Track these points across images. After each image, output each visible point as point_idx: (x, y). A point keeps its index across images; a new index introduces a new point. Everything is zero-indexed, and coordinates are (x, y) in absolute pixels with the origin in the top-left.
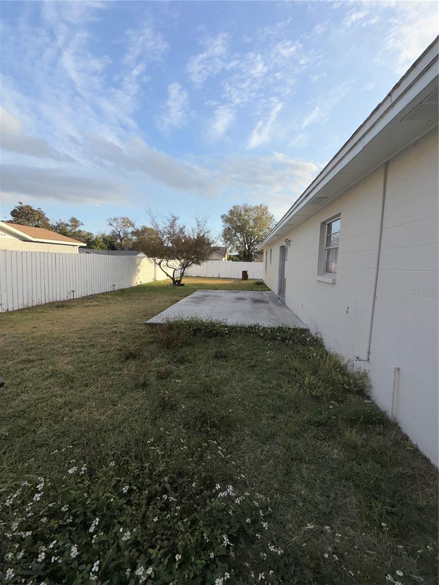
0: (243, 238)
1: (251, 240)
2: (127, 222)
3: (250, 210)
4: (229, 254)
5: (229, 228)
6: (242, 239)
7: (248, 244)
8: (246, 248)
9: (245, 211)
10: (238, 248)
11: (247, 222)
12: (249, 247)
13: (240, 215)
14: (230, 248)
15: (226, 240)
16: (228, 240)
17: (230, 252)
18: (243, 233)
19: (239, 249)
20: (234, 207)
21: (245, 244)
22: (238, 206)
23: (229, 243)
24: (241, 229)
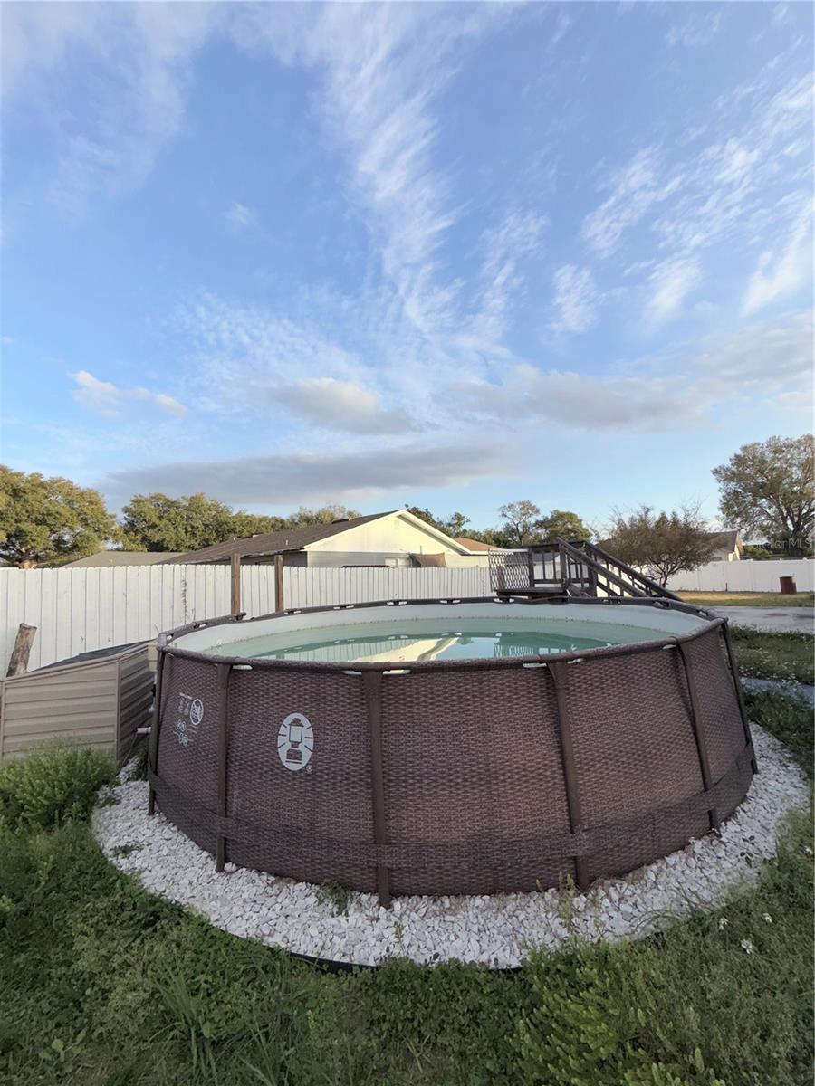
0: (778, 507)
1: (800, 510)
2: (528, 508)
3: (787, 447)
4: (744, 544)
5: (736, 492)
6: (774, 508)
7: (792, 519)
8: (787, 529)
9: (775, 452)
10: (765, 530)
11: (784, 473)
12: (796, 525)
13: (763, 462)
14: (743, 531)
15: (731, 517)
16: (737, 515)
17: (746, 539)
18: (777, 497)
19: (768, 533)
20: (745, 449)
21: (785, 519)
22: (753, 446)
23: (738, 520)
24: (769, 489)
